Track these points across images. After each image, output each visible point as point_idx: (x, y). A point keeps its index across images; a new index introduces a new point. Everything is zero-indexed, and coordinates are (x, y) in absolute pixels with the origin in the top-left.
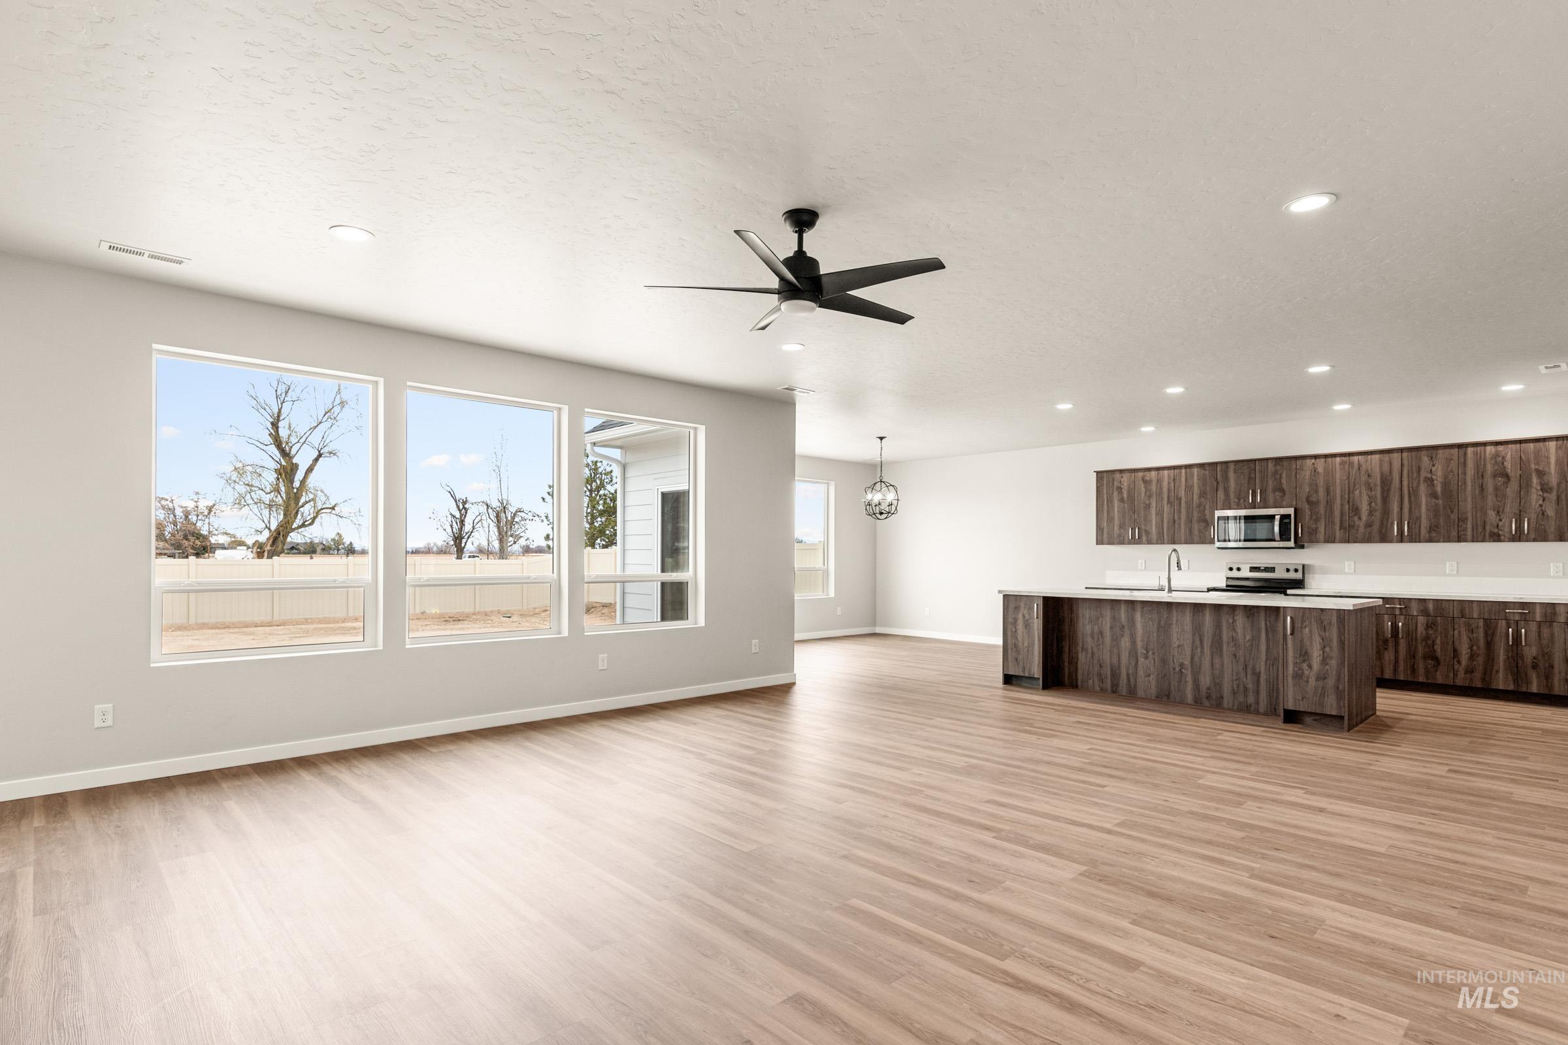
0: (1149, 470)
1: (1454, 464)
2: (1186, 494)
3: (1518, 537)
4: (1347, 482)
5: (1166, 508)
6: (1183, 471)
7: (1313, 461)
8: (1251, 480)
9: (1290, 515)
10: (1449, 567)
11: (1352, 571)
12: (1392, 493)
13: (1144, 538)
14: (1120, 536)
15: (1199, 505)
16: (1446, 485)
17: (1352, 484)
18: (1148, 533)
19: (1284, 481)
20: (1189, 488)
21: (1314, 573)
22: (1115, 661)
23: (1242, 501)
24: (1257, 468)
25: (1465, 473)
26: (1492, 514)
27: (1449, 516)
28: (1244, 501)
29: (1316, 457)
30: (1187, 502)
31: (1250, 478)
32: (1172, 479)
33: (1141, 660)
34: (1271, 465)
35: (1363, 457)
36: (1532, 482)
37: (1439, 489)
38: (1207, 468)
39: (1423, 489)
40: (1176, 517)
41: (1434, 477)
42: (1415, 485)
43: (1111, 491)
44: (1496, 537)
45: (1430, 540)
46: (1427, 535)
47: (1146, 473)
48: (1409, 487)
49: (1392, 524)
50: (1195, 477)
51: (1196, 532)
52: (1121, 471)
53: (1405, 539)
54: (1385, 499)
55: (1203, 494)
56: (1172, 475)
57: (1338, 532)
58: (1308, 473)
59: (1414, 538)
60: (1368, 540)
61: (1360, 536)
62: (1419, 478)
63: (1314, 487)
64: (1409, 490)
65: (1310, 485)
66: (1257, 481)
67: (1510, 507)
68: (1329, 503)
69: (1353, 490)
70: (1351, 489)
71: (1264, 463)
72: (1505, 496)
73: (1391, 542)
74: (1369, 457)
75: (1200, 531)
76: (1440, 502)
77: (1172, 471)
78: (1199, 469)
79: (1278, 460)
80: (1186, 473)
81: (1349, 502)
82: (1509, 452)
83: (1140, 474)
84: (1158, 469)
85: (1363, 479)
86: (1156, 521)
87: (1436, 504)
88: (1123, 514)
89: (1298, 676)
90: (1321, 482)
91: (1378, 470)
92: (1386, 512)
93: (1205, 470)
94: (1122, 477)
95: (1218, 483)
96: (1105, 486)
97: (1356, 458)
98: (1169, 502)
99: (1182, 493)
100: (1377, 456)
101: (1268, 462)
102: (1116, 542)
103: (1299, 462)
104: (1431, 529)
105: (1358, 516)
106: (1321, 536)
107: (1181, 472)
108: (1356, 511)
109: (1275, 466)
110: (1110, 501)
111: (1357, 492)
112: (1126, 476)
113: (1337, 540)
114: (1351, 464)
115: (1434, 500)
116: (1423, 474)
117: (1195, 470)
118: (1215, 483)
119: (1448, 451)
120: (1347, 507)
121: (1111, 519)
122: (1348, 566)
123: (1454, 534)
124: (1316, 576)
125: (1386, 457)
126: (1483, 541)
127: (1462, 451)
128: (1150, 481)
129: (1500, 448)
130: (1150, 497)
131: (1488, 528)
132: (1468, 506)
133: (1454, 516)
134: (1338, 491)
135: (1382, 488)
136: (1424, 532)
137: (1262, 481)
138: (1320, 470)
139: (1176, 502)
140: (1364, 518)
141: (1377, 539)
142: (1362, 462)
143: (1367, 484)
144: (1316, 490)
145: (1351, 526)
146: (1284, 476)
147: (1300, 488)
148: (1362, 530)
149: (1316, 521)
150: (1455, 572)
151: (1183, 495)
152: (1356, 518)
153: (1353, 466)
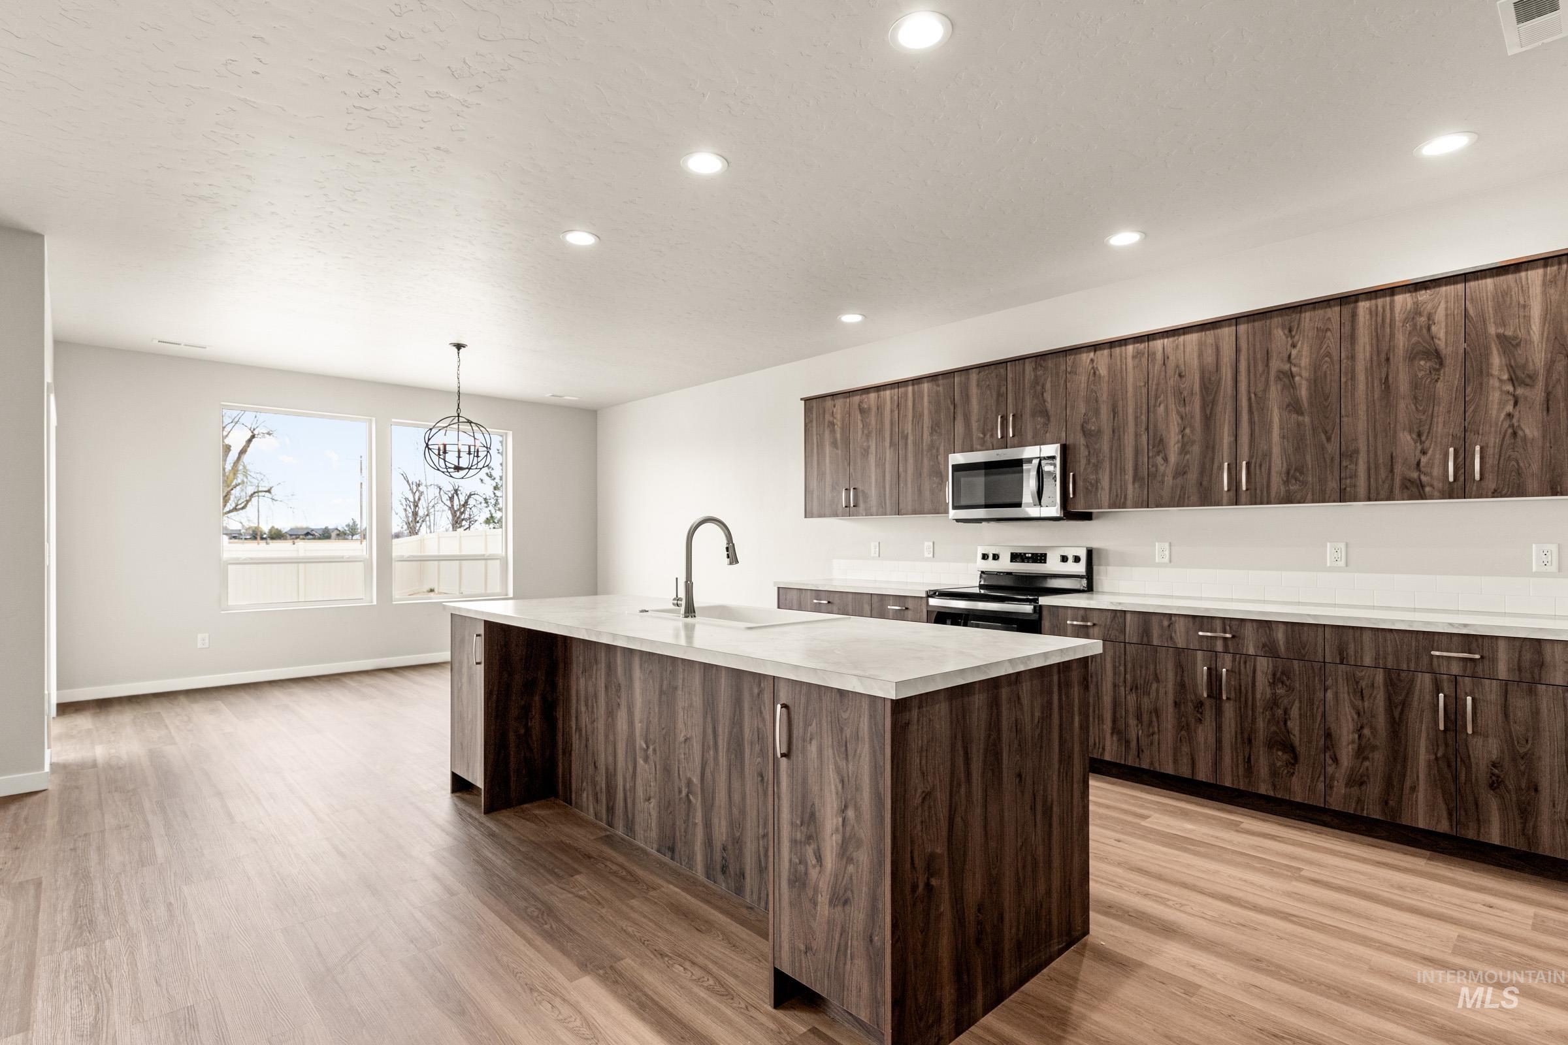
0: (866, 390)
1: (1332, 340)
2: (914, 429)
3: (1460, 488)
4: (1144, 390)
7: (1092, 355)
8: (1001, 399)
10: (1332, 552)
11: (1166, 560)
12: (1219, 408)
13: (862, 505)
14: (832, 502)
15: (929, 447)
16: (1316, 383)
17: (1153, 393)
18: (864, 497)
19: (1048, 396)
20: (917, 418)
21: (1108, 565)
22: (611, 759)
23: (988, 436)
24: (1010, 375)
25: (1352, 358)
26: (1406, 439)
27: (1323, 448)
28: (992, 436)
29: (1096, 347)
30: (915, 442)
31: (999, 395)
32: (897, 403)
33: (640, 762)
34: (1029, 366)
35: (1171, 339)
36: (1489, 365)
37: (1304, 393)
39: (1275, 397)
40: (901, 469)
41: (1294, 369)
42: (1261, 387)
43: (821, 430)
44: (1415, 490)
45: (1288, 499)
46: (1282, 489)
47: (863, 397)
48: (1249, 392)
49: (1221, 468)
50: (926, 399)
52: (833, 397)
53: (1243, 498)
54: (1208, 419)
55: (935, 428)
56: (895, 398)
57: (1130, 487)
58: (1083, 379)
59: (1259, 496)
60: (1179, 501)
61: (1166, 493)
62: (1268, 373)
63: (1093, 401)
64: (1250, 399)
65: (1088, 401)
66: (1010, 401)
67: (1443, 425)
68: (1117, 433)
69: (1155, 406)
70: (1152, 402)
71: (1019, 364)
72: (1433, 399)
73: (1218, 503)
74: (1181, 338)
75: (929, 492)
76: (1307, 419)
77: (896, 391)
78: (929, 386)
79: (1040, 358)
80: (913, 390)
81: (1147, 429)
82: (1441, 302)
84: (877, 389)
85: (1171, 382)
86: (877, 477)
87: (1299, 425)
88: (836, 466)
89: (799, 881)
90: (1104, 396)
91: (1196, 362)
92: (1210, 447)
93: (938, 386)
94: (834, 407)
95: (956, 406)
97: (1158, 344)
98: (892, 442)
99: (909, 426)
100: (1193, 337)
101: (1024, 364)
103: (1071, 359)
104: (1294, 473)
105: (1161, 455)
106: (1104, 496)
107: (906, 393)
108: (1159, 444)
109: (1035, 369)
110: (819, 445)
111: (1161, 409)
112: (838, 405)
113: (1129, 502)
114: (1151, 355)
115: (1294, 416)
116: (1276, 364)
117: (925, 387)
118: (952, 408)
119: (1320, 312)
120: (1144, 438)
121: (819, 477)
122: (1160, 550)
123: (1332, 485)
124: (1110, 569)
125: (1210, 335)
126: (1390, 498)
127: (1347, 310)
128: (869, 408)
129: (1423, 296)
130: (868, 435)
131: (1398, 469)
132: (1359, 425)
133: (1332, 448)
134: (1130, 411)
135: (1203, 399)
136: (1276, 480)
137: (1016, 399)
138: (1103, 371)
139: (902, 443)
140: (1173, 458)
141: (1194, 498)
142: (1169, 350)
143: (1178, 393)
144: (1097, 412)
145: (1152, 475)
146: (1048, 386)
147: (1073, 407)
148: (1169, 480)
149: (1097, 467)
150: (1342, 563)
151: (910, 431)
152: (1159, 460)
153: (1154, 359)
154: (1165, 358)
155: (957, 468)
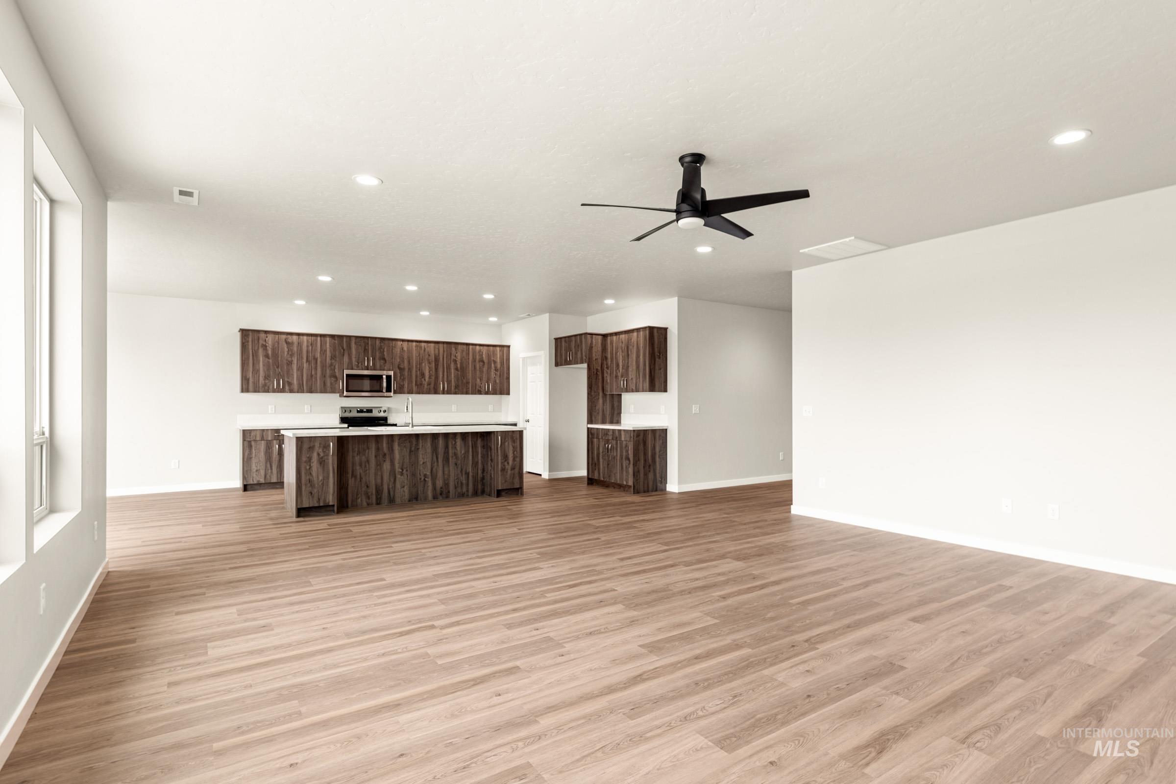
0: (291, 334)
1: (464, 353)
2: (321, 356)
3: (487, 393)
4: (418, 358)
5: (305, 365)
6: (319, 338)
7: (402, 343)
8: (366, 350)
9: (391, 376)
10: (454, 407)
12: (439, 367)
13: (287, 388)
14: (265, 385)
15: (331, 365)
16: (461, 364)
17: (421, 359)
18: (290, 384)
19: (385, 353)
20: (323, 352)
21: (393, 413)
22: (379, 481)
23: (360, 364)
24: (370, 343)
25: (469, 359)
26: (478, 380)
27: (463, 381)
28: (362, 364)
29: (403, 340)
30: (321, 362)
31: (365, 349)
32: (310, 343)
33: (398, 476)
34: (378, 342)
35: (426, 344)
36: (492, 366)
37: (459, 366)
38: (336, 338)
39: (452, 366)
40: (313, 373)
41: (457, 360)
42: (449, 363)
43: (256, 348)
44: (480, 393)
45: (455, 393)
47: (289, 336)
48: (446, 364)
49: (440, 384)
50: (328, 344)
51: (328, 384)
52: (266, 332)
53: (445, 393)
54: (436, 369)
55: (333, 357)
56: (310, 340)
57: (414, 387)
58: (399, 350)
59: (449, 392)
60: (428, 392)
61: (424, 390)
62: (451, 359)
63: (402, 358)
65: (400, 358)
66: (370, 352)
67: (485, 378)
68: (410, 370)
69: (421, 363)
71: (374, 340)
72: (483, 372)
73: (439, 394)
74: (429, 344)
75: (331, 384)
77: (310, 337)
78: (331, 339)
79: (383, 340)
80: (321, 341)
81: (419, 370)
82: (484, 349)
83: (284, 337)
84: (299, 334)
85: (426, 357)
86: (297, 375)
87: (458, 374)
88: (267, 367)
89: (503, 470)
90: (406, 357)
91: (433, 352)
92: (437, 378)
93: (335, 340)
94: (267, 337)
95: (344, 350)
96: (250, 343)
97: (423, 344)
98: (307, 361)
99: (318, 355)
100: (432, 345)
101: (376, 340)
102: (261, 390)
103: (394, 342)
104: (457, 387)
105: (423, 378)
106: (406, 390)
107: (317, 339)
108: (423, 375)
109: (380, 343)
110: (255, 355)
111: (423, 364)
112: (270, 337)
113: (414, 392)
114: (421, 347)
115: (457, 372)
116: (452, 357)
117: (328, 339)
118: (342, 351)
119: (462, 346)
120: (419, 373)
121: (256, 371)
123: (465, 390)
125: (437, 345)
126: (475, 394)
127: (468, 347)
128: (292, 343)
129: (481, 348)
130: (292, 355)
131: (477, 387)
132: (470, 376)
133: (464, 381)
134: (414, 363)
135: (435, 363)
136: (453, 388)
137: (372, 352)
138: (405, 349)
139: (313, 362)
140: (427, 380)
141: (433, 392)
142: (426, 347)
143: (428, 360)
144: (403, 362)
145: (421, 384)
146: (385, 350)
147: (395, 359)
148: (426, 386)
149: (404, 380)
150: (456, 411)
151: (319, 357)
152: (423, 380)
153: (421, 349)
154: (425, 349)
155: (347, 375)
